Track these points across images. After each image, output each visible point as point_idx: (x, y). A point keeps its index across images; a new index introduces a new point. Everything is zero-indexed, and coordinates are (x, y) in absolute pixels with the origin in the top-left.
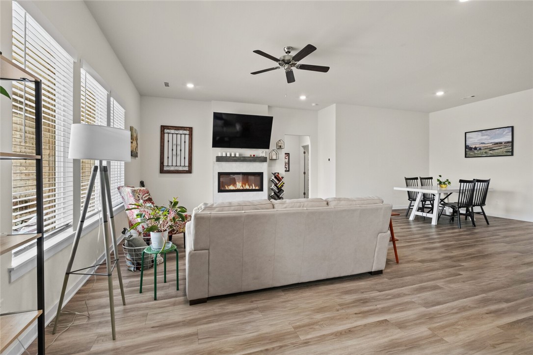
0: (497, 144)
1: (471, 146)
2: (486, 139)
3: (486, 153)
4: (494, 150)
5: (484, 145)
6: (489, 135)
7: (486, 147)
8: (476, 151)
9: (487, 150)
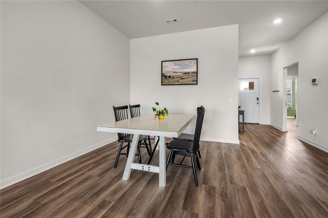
0: (186, 73)
1: (166, 75)
2: (178, 69)
3: (178, 81)
4: (184, 79)
5: (176, 74)
6: (180, 65)
7: (178, 76)
8: (170, 79)
9: (178, 79)
